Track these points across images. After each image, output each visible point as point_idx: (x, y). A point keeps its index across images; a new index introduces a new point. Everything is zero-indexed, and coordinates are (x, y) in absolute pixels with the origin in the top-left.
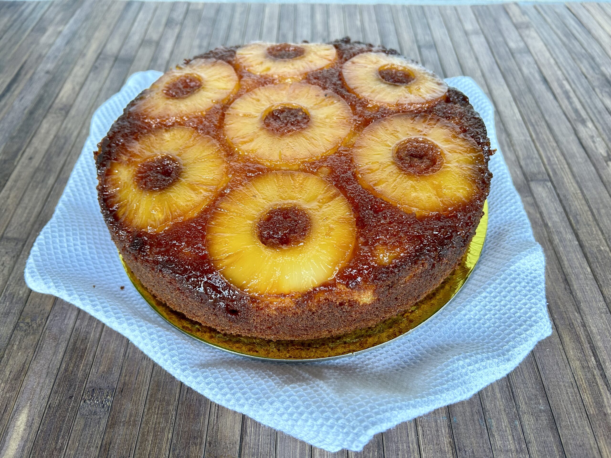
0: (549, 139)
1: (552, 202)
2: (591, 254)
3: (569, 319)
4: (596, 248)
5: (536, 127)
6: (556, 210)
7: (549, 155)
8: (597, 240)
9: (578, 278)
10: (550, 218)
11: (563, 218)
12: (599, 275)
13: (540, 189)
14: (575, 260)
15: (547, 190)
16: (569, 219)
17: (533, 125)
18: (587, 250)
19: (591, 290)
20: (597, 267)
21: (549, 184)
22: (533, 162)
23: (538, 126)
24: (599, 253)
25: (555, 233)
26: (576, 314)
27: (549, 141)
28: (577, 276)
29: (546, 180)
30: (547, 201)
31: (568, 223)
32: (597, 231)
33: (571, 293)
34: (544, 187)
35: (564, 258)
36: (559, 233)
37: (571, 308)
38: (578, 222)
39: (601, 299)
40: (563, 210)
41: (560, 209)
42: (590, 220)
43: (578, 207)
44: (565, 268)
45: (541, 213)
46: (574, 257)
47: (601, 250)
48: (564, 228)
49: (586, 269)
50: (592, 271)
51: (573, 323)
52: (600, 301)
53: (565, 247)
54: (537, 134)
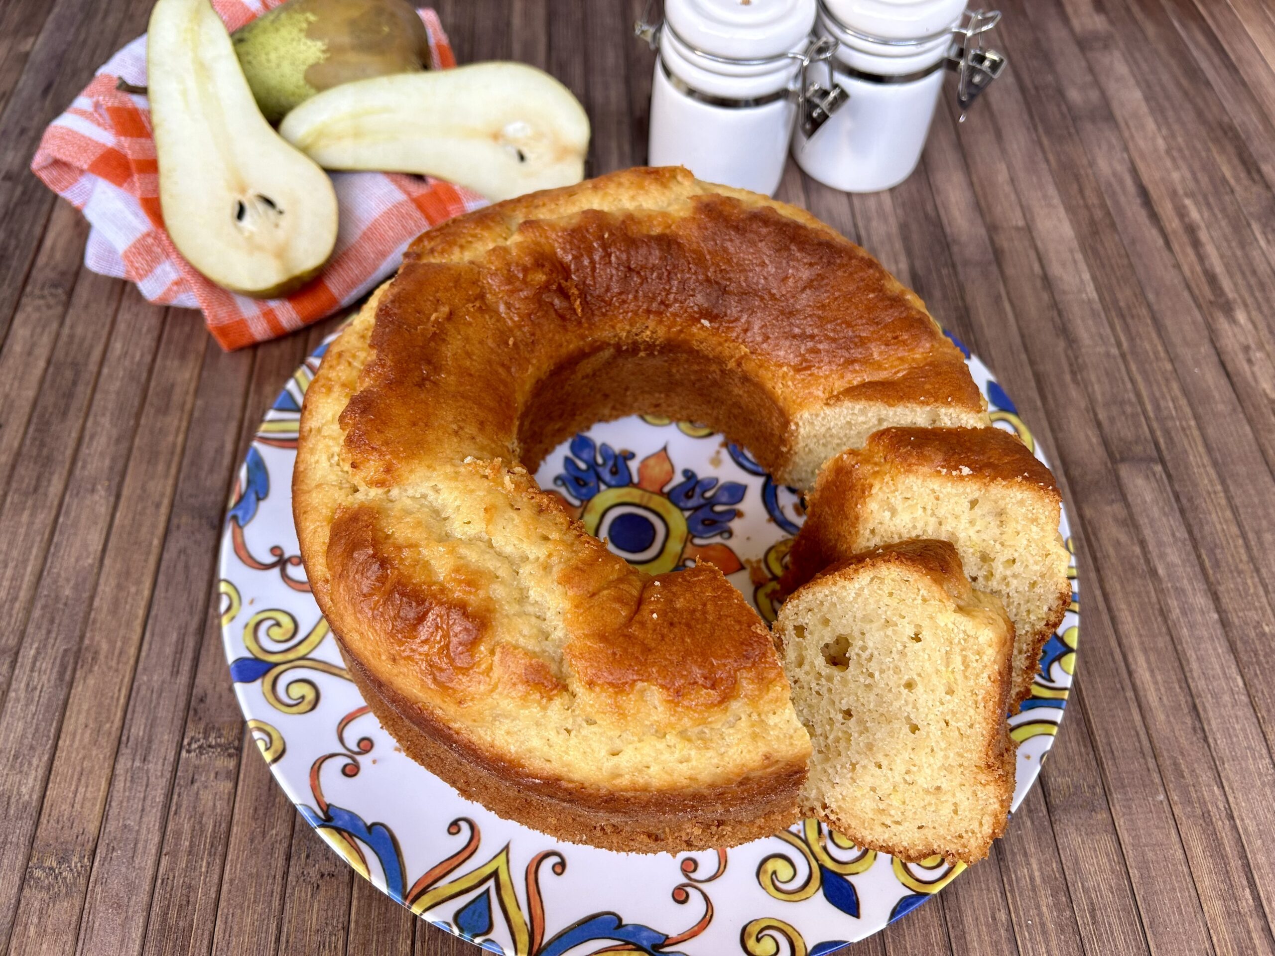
0: (1156, 353)
1: (1165, 514)
2: (1245, 643)
3: (1203, 803)
4: (1255, 628)
5: (1129, 320)
6: (1173, 535)
7: (1158, 394)
8: (1256, 609)
9: (1218, 704)
10: (1162, 556)
11: (1188, 554)
12: (1260, 695)
13: (1140, 482)
14: (1214, 660)
15: (1154, 485)
16: (1199, 557)
17: (1122, 316)
18: (1235, 634)
19: (1243, 730)
20: (1256, 674)
21: (1158, 468)
22: (1124, 413)
23: (1133, 317)
24: (1260, 639)
25: (1172, 591)
26: (1215, 788)
27: (1158, 359)
28: (1216, 696)
29: (1151, 460)
30: (1155, 512)
31: (1197, 569)
32: (1255, 587)
33: (1206, 739)
34: (1147, 477)
35: (1191, 655)
36: (1180, 592)
37: (1206, 777)
38: (1217, 564)
39: (1264, 751)
40: (1186, 536)
41: (1182, 534)
42: (1241, 561)
43: (1218, 527)
44: (1193, 678)
45: (1143, 543)
46: (1211, 651)
47: (1264, 634)
48: (1190, 580)
49: (1234, 680)
50: (1245, 684)
51: (1209, 812)
52: (1261, 757)
53: (1192, 626)
54: (1131, 340)
